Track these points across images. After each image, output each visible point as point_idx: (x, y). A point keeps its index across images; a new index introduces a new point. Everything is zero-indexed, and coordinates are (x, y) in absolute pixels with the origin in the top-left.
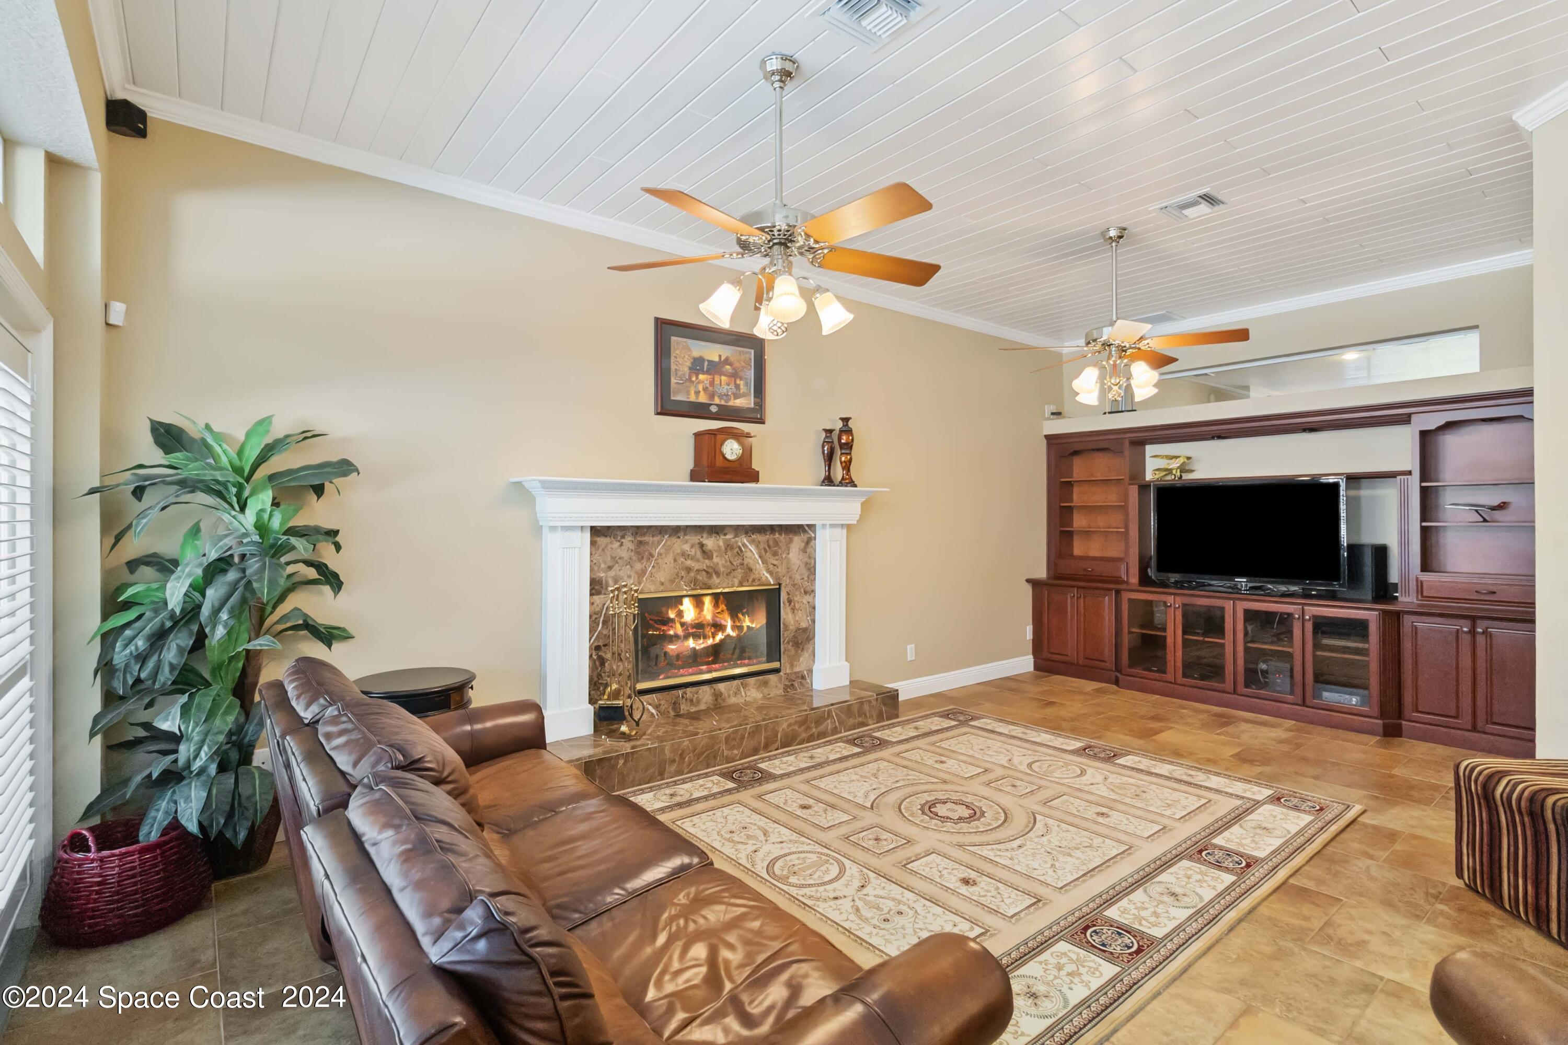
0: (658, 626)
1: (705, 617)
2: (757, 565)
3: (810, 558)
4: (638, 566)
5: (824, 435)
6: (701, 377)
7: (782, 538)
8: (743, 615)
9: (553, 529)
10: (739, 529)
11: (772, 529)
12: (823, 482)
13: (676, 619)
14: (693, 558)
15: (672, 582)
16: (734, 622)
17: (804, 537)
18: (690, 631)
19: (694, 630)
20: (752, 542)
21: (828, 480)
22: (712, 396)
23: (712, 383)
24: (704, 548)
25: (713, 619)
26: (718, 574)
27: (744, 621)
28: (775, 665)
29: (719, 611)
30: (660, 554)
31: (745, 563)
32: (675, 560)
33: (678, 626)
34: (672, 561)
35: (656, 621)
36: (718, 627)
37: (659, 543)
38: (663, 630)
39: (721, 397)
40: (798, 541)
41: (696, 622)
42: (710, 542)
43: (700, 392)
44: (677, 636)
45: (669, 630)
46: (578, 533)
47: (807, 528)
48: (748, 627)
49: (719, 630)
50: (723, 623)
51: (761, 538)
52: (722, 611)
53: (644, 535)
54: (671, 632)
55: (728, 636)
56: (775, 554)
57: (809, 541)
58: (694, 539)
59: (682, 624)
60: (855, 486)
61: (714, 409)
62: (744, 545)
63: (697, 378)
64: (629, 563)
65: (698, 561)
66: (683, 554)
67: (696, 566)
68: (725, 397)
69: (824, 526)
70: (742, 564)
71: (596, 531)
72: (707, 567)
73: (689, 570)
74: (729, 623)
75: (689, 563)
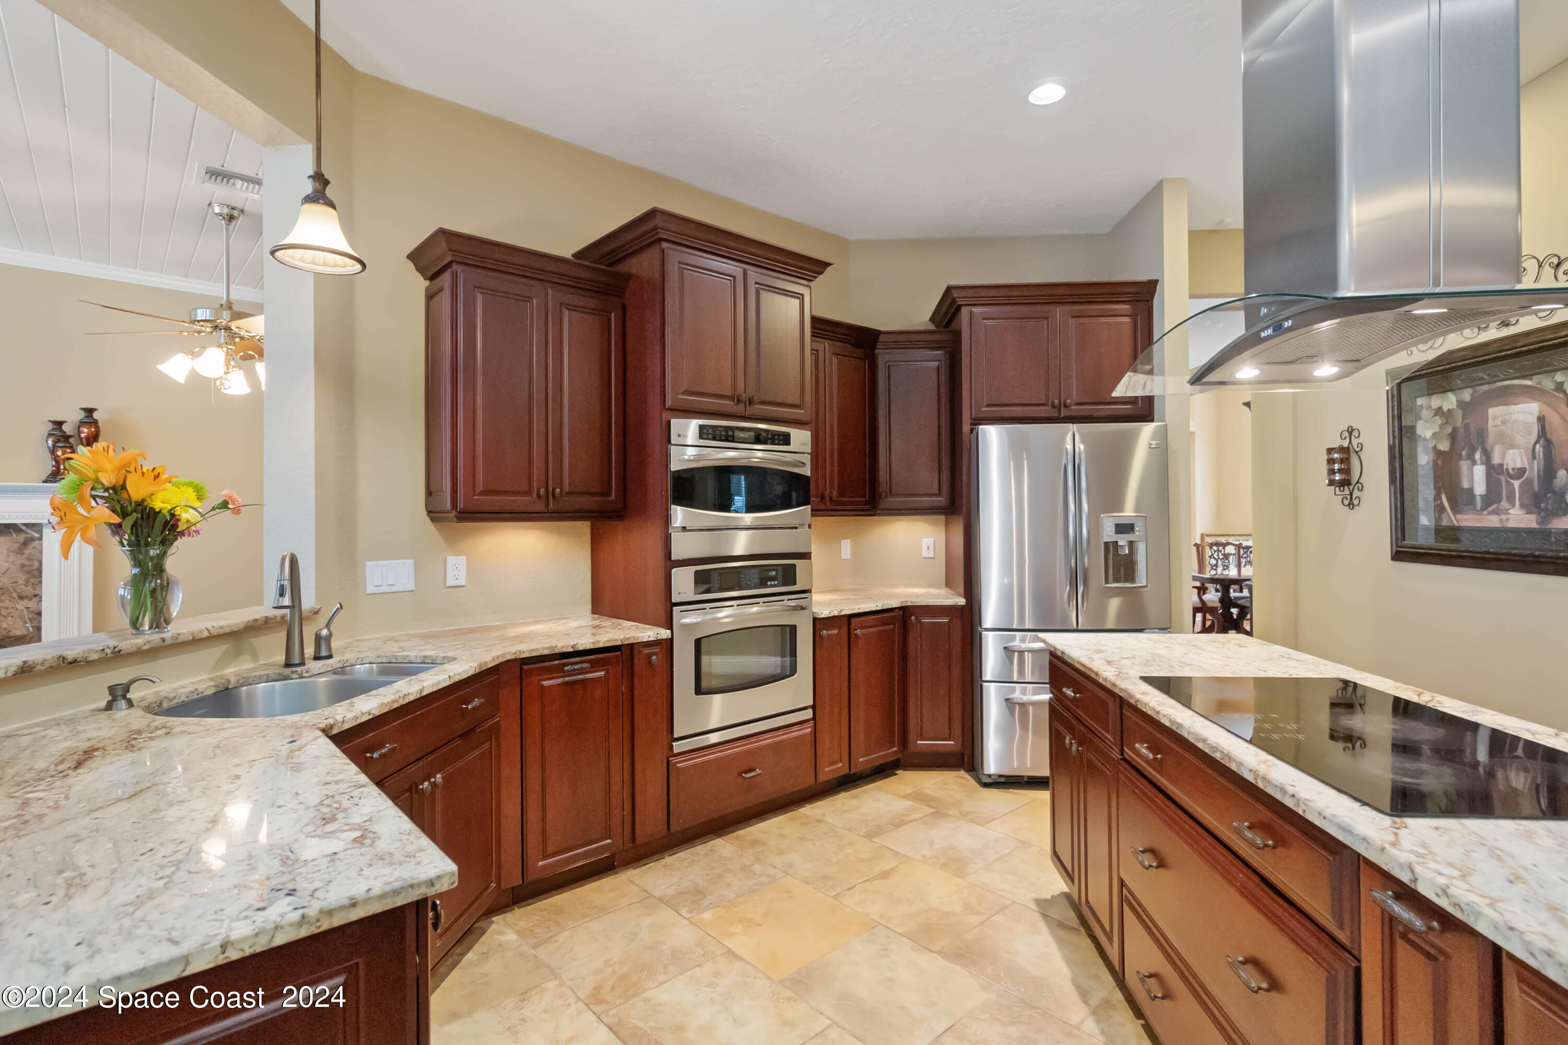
3: (29, 558)
17: (17, 537)
57: (28, 543)
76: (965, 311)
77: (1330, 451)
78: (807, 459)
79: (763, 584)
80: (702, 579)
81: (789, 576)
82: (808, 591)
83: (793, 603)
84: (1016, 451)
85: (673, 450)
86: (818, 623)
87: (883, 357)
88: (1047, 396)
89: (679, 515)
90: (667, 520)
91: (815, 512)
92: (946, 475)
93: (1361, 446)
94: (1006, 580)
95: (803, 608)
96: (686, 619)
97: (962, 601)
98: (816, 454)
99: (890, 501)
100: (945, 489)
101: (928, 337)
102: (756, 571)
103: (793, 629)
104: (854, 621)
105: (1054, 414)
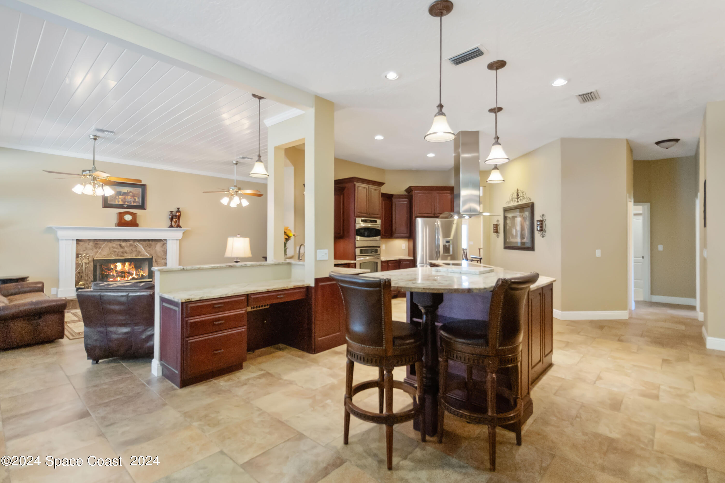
0: (106, 271)
1: (125, 269)
2: (143, 251)
3: (164, 249)
4: (95, 250)
5: (170, 213)
6: (120, 197)
7: (153, 243)
8: (141, 270)
9: (62, 239)
10: (135, 240)
11: (149, 240)
12: (169, 227)
13: (114, 269)
14: (116, 248)
15: (108, 255)
16: (137, 272)
17: (162, 243)
18: (119, 274)
19: (121, 274)
20: (141, 244)
21: (171, 226)
22: (125, 202)
23: (125, 198)
24: (121, 245)
25: (128, 270)
26: (126, 253)
27: (141, 272)
28: (151, 280)
29: (131, 267)
30: (104, 247)
31: (138, 250)
32: (109, 249)
33: (114, 271)
34: (108, 249)
35: (106, 269)
36: (130, 273)
37: (103, 244)
38: (108, 273)
39: (128, 202)
40: (159, 245)
41: (122, 271)
42: (123, 244)
43: (119, 201)
44: (113, 276)
45: (111, 273)
46: (71, 241)
47: (163, 240)
48: (142, 275)
49: (130, 275)
50: (132, 272)
51: (144, 243)
52: (132, 267)
53: (98, 242)
54: (111, 274)
55: (134, 277)
56: (150, 248)
57: (164, 244)
58: (118, 243)
59: (116, 271)
60: (181, 228)
61: (125, 206)
62: (137, 245)
63: (119, 197)
64: (92, 249)
65: (119, 249)
66: (113, 247)
67: (117, 250)
68: (130, 202)
69: (169, 240)
70: (136, 250)
71: (78, 241)
72: (122, 251)
73: (115, 252)
74: (135, 272)
75: (115, 250)
76: (413, 191)
77: (494, 225)
78: (380, 226)
79: (371, 253)
80: (361, 252)
81: (376, 251)
82: (379, 255)
83: (377, 257)
84: (425, 224)
85: (356, 225)
86: (382, 262)
87: (394, 200)
88: (432, 212)
89: (358, 238)
90: (355, 238)
91: (382, 238)
92: (409, 229)
93: (499, 224)
94: (423, 253)
95: (378, 258)
96: (358, 259)
97: (412, 258)
98: (382, 224)
99: (395, 235)
100: (408, 233)
101: (406, 196)
102: (370, 250)
103: (377, 263)
104: (389, 262)
105: (433, 215)
